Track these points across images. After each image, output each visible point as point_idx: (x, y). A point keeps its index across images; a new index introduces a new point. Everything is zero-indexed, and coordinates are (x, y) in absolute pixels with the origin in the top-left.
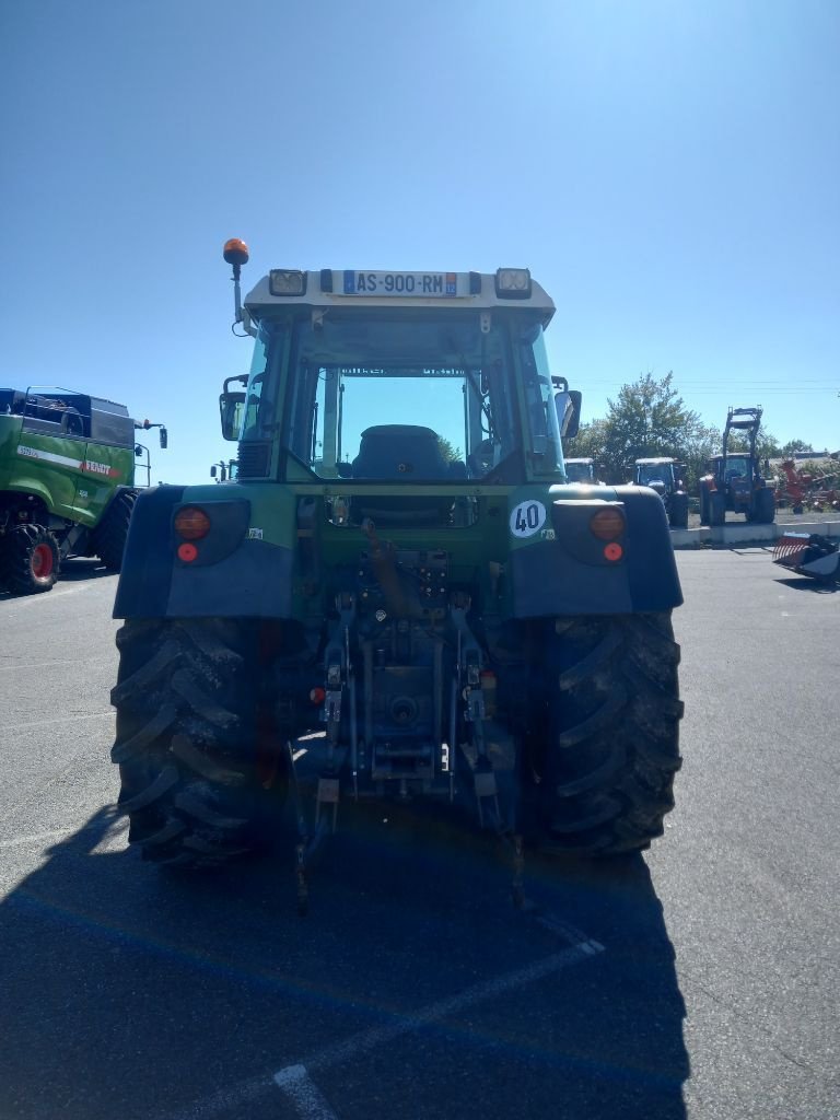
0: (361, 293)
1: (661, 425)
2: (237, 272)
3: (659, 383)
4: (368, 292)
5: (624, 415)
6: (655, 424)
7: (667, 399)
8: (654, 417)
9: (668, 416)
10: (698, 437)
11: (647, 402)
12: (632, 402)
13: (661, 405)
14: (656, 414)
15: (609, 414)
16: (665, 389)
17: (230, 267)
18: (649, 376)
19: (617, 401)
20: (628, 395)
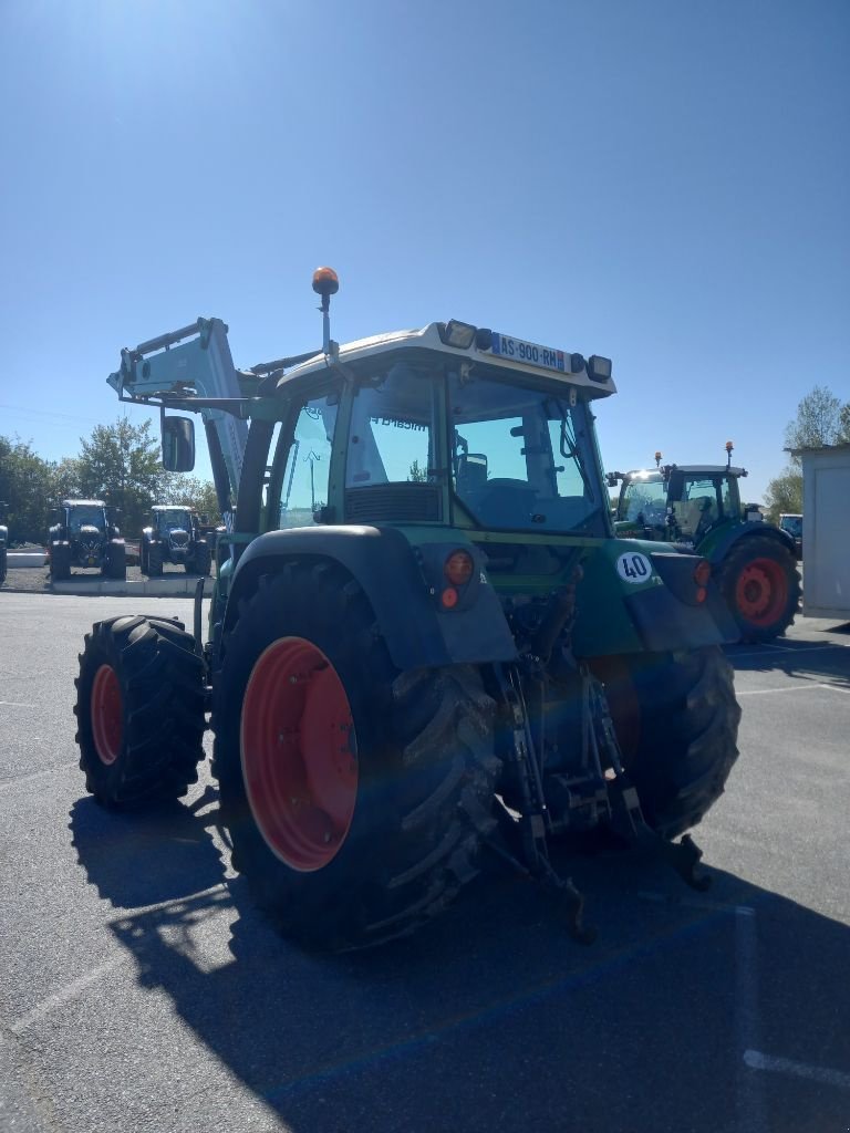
0: (504, 354)
1: (140, 472)
2: (326, 303)
3: (137, 429)
4: (508, 356)
5: (99, 457)
6: (134, 469)
7: (146, 445)
8: (133, 464)
9: (146, 463)
10: (178, 487)
11: (126, 447)
12: (108, 443)
13: (140, 451)
14: (135, 457)
15: (82, 454)
16: (143, 435)
17: (319, 297)
18: (126, 420)
19: (90, 442)
20: (103, 437)
